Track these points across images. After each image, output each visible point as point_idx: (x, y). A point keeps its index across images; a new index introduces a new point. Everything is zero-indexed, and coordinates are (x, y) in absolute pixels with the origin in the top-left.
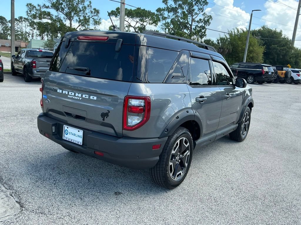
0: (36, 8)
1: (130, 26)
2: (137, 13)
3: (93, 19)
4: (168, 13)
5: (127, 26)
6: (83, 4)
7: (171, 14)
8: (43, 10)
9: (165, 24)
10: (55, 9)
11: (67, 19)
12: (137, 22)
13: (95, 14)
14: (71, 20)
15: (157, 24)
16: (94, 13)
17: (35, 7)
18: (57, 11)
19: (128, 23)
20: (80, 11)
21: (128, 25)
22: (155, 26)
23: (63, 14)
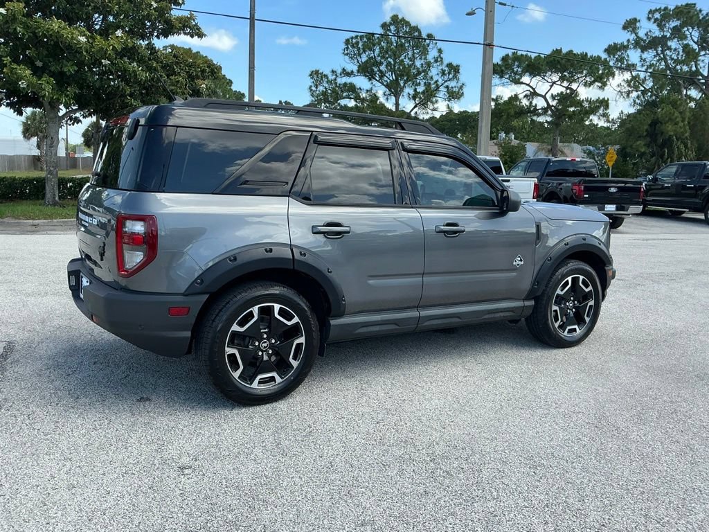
0: (327, 78)
1: (534, 94)
2: (551, 62)
3: (447, 87)
4: (642, 52)
5: (526, 96)
6: (425, 59)
7: (649, 55)
8: (342, 80)
9: (628, 82)
10: (366, 76)
11: (390, 95)
12: (554, 83)
13: (451, 76)
14: (397, 95)
15: (604, 84)
16: (449, 73)
17: (326, 76)
18: (370, 80)
19: (529, 88)
20: (419, 73)
21: (529, 93)
22: (600, 88)
23: (383, 84)
